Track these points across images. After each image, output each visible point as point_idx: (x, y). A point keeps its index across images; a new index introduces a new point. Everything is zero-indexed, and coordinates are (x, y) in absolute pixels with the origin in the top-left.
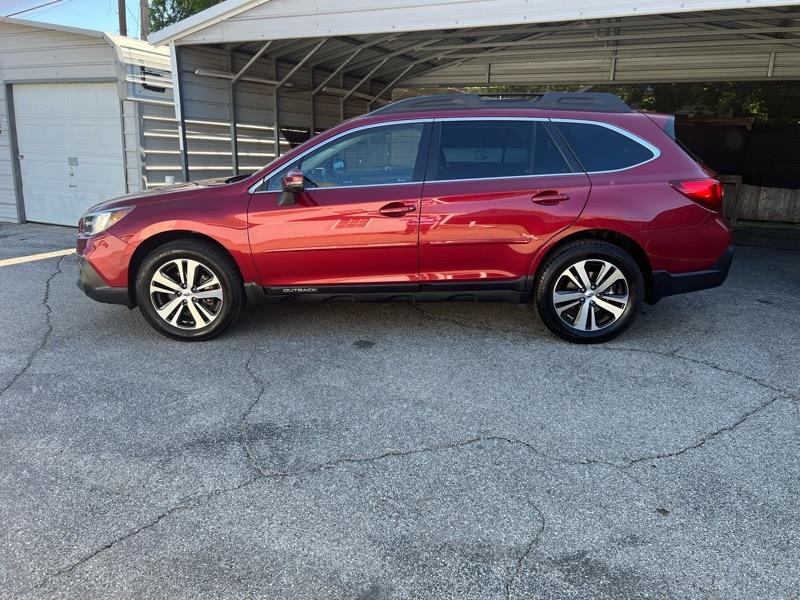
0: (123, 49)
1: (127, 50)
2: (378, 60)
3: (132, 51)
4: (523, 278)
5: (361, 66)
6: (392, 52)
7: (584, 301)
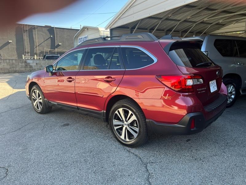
0: (102, 32)
1: (103, 32)
2: (192, 26)
3: (105, 32)
4: (103, 111)
5: (186, 29)
6: (196, 22)
7: (124, 126)
